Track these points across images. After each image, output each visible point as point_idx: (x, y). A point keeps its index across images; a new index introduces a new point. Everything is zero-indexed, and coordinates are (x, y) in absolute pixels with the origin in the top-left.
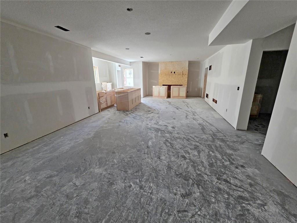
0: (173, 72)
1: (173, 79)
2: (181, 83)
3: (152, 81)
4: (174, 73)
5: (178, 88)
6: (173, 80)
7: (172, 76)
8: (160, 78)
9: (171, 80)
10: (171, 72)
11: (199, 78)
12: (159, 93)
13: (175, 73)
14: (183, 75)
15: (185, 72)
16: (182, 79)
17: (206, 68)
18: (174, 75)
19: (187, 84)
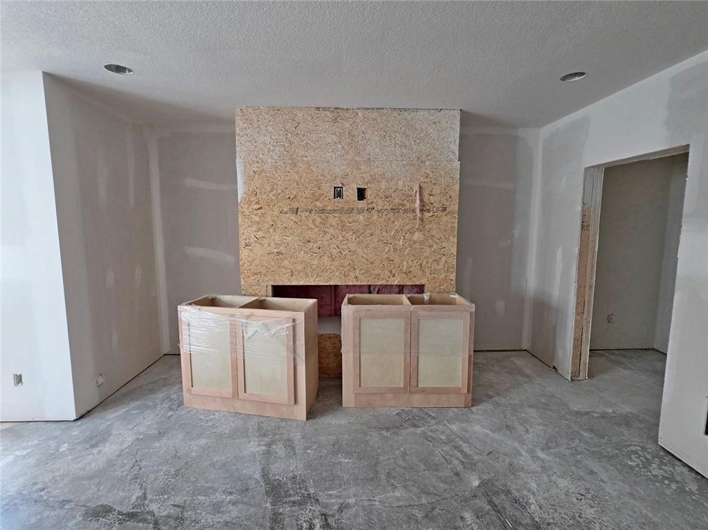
0: (350, 193)
1: (353, 246)
2: (415, 269)
3: (199, 252)
4: (361, 194)
5: (401, 324)
6: (354, 252)
7: (344, 217)
8: (247, 232)
9: (335, 252)
10: (338, 193)
11: (516, 233)
12: (239, 369)
13: (368, 193)
14: (427, 215)
15: (436, 190)
16: (422, 243)
17: (587, 169)
18: (361, 211)
19: (453, 276)
